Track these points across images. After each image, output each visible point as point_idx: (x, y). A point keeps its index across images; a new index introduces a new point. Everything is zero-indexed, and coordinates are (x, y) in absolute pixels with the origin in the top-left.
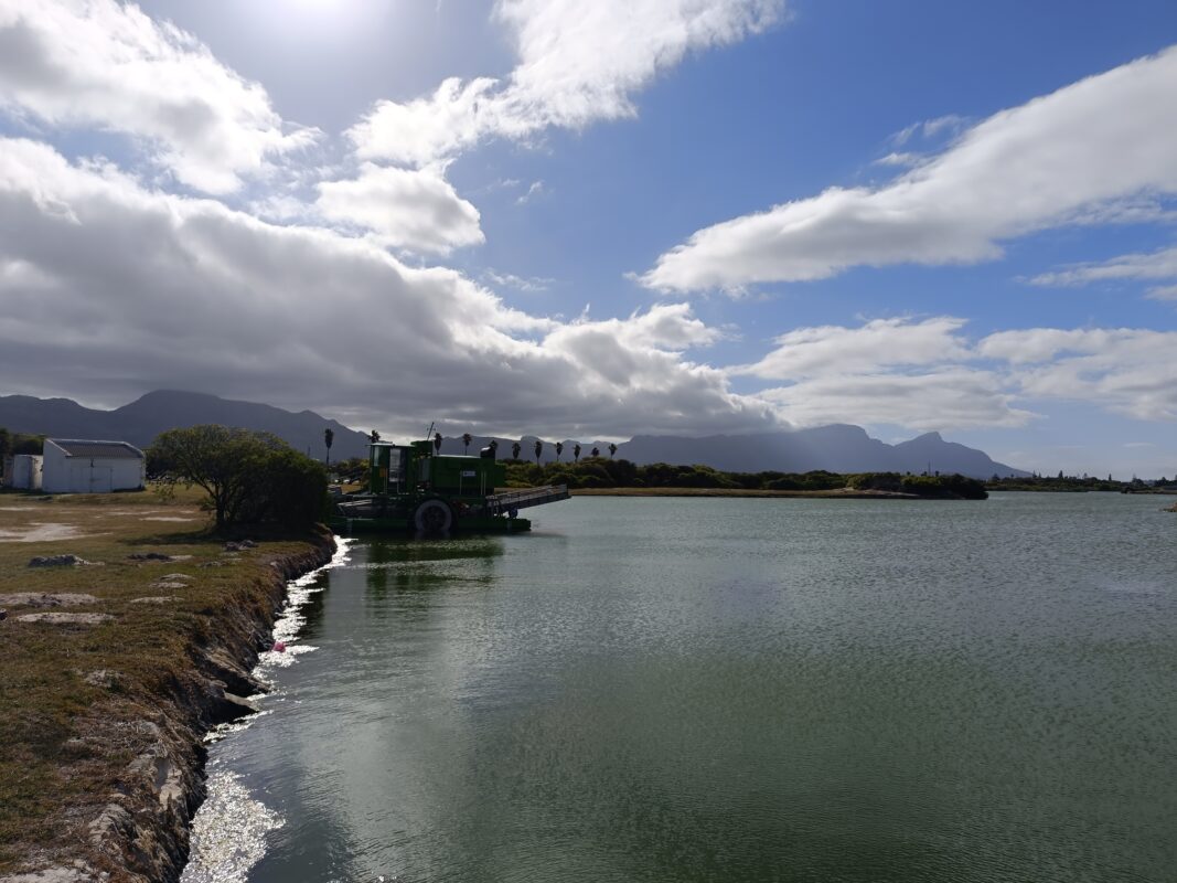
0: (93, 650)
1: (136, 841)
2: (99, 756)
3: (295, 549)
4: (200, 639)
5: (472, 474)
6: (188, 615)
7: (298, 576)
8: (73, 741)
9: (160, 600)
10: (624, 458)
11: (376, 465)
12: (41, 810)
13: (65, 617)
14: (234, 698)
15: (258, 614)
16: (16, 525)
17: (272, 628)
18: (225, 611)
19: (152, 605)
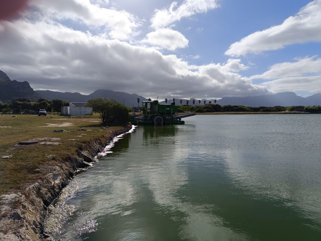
0: (53, 150)
1: (41, 191)
2: (41, 173)
3: (118, 128)
4: (81, 149)
5: (169, 109)
6: (79, 143)
7: (118, 135)
8: (38, 169)
9: (74, 139)
10: (218, 104)
11: (144, 107)
12: (21, 183)
13: (50, 143)
14: (86, 163)
15: (100, 144)
16: (59, 123)
17: (105, 147)
18: (89, 143)
19: (71, 141)
